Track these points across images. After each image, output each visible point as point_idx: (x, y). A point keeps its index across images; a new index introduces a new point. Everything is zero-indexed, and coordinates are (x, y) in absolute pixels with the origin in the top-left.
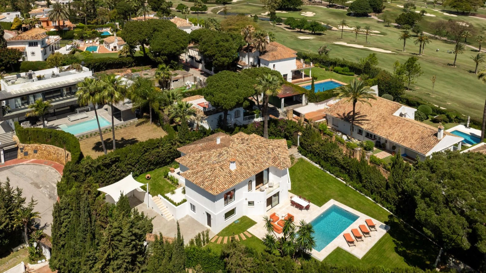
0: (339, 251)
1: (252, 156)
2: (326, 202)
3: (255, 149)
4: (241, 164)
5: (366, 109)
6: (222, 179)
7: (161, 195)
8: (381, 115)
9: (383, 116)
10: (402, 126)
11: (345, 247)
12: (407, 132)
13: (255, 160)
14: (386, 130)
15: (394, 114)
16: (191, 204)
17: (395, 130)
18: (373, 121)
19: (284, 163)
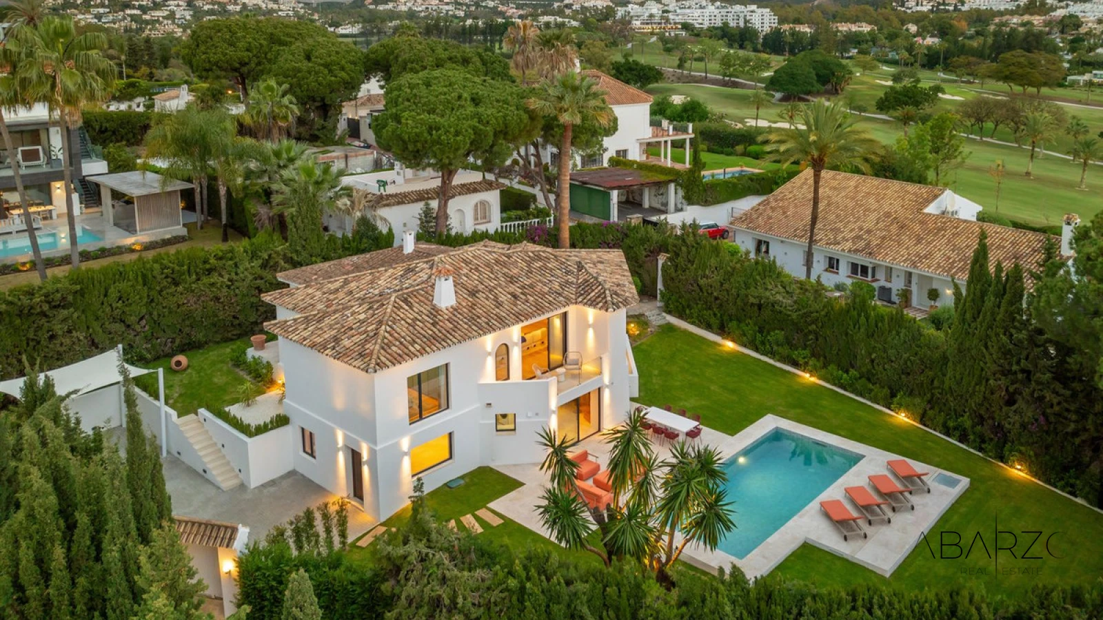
0: (807, 552)
1: (512, 277)
2: (752, 422)
3: (525, 261)
4: (473, 293)
5: (846, 207)
6: (402, 329)
7: (209, 408)
8: (889, 217)
9: (896, 218)
10: (954, 235)
11: (829, 540)
12: (967, 246)
13: (523, 287)
14: (907, 248)
15: (927, 210)
16: (303, 430)
17: (935, 246)
18: (869, 231)
19: (616, 294)
